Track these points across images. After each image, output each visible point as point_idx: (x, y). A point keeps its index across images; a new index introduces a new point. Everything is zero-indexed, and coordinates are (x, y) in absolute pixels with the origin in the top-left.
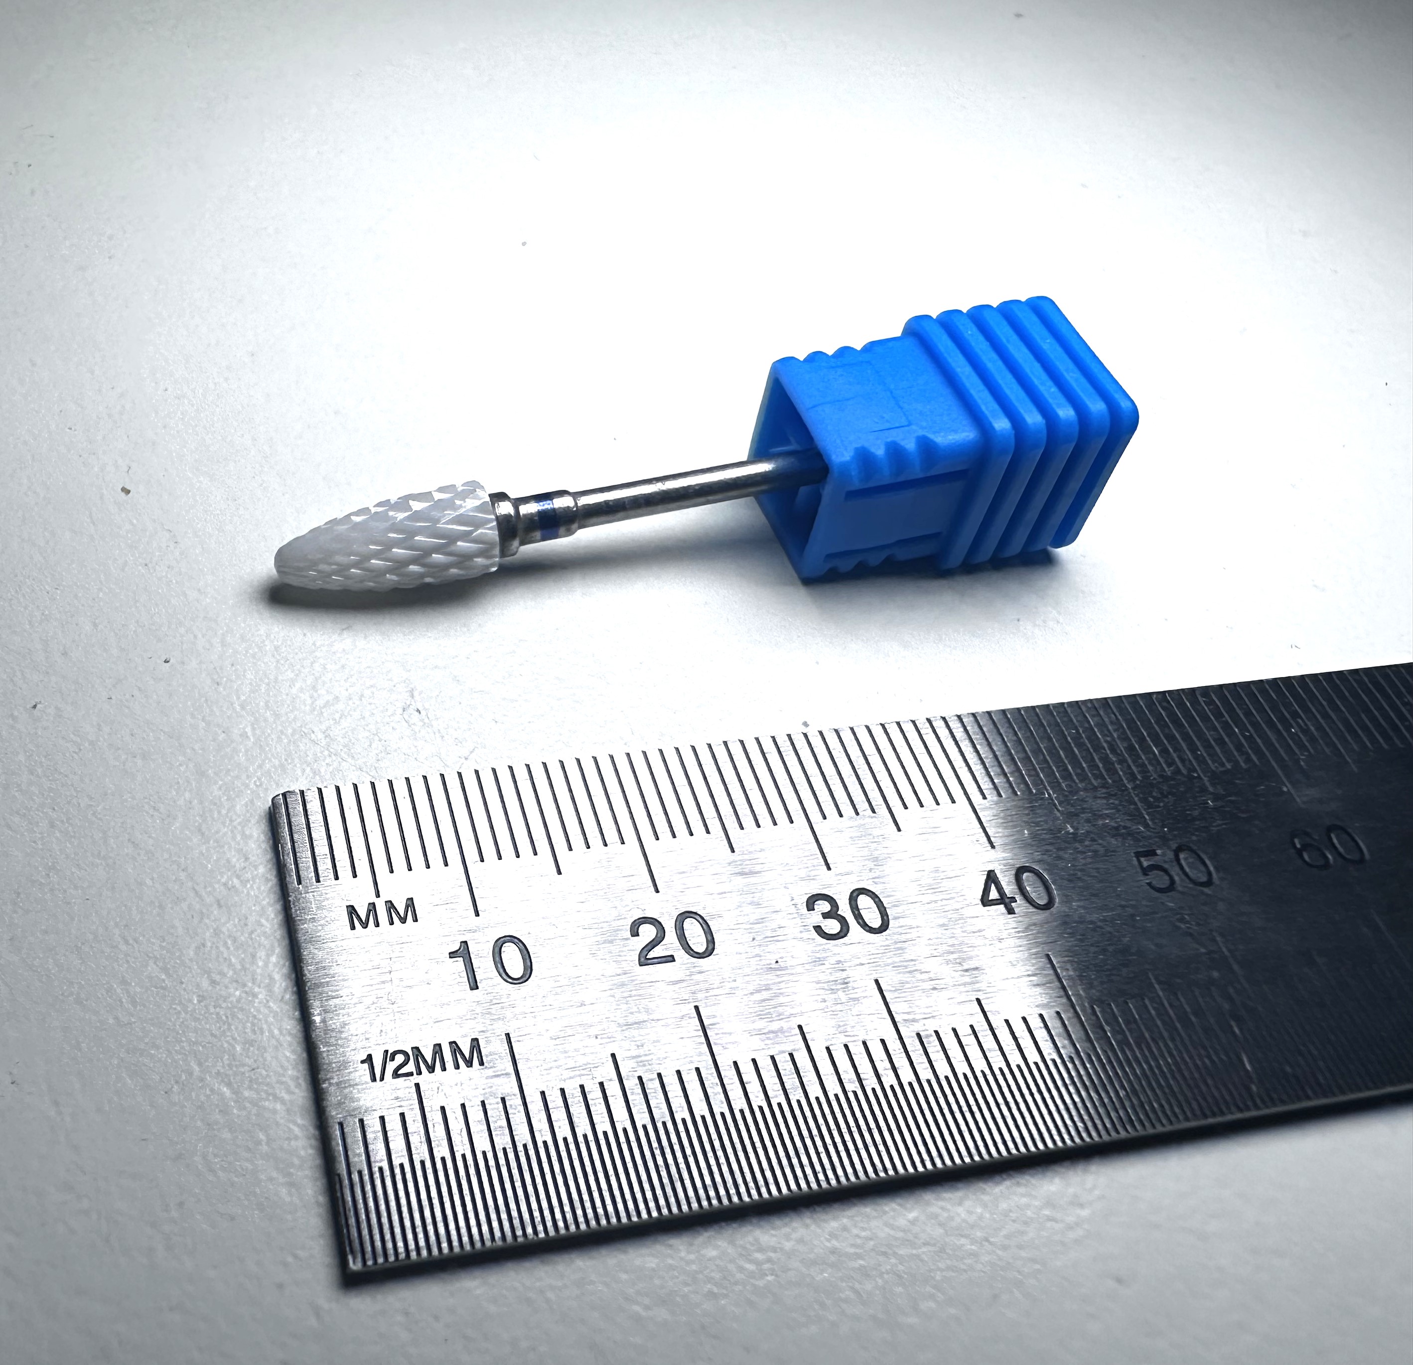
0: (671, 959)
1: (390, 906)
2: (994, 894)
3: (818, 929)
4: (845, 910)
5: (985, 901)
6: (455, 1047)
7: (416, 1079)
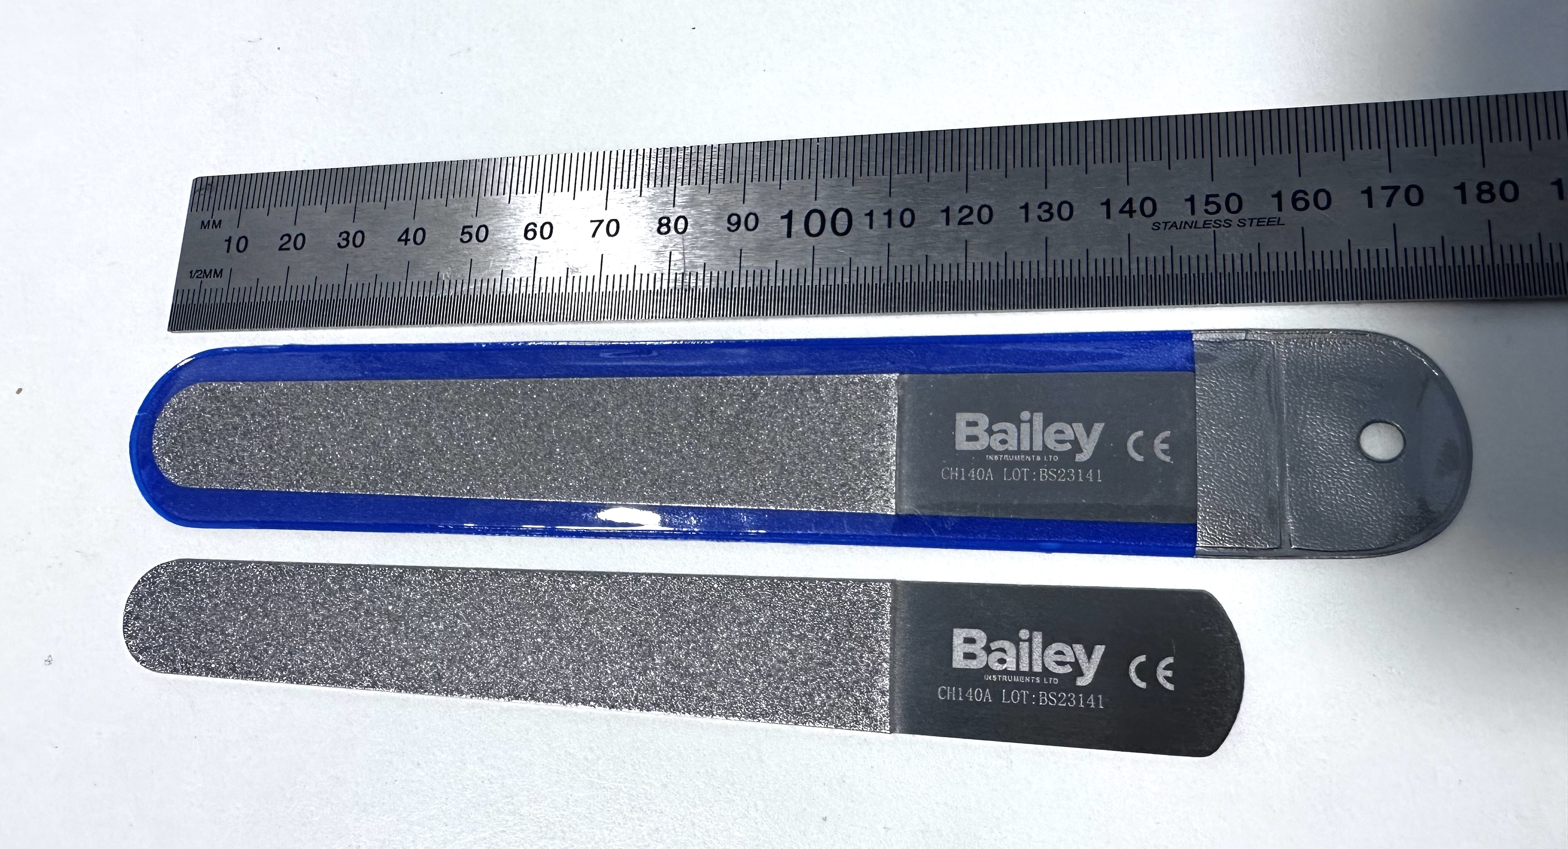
0: (288, 249)
1: (214, 221)
2: (404, 237)
4: (351, 238)
5: (400, 240)
6: (216, 270)
7: (201, 279)
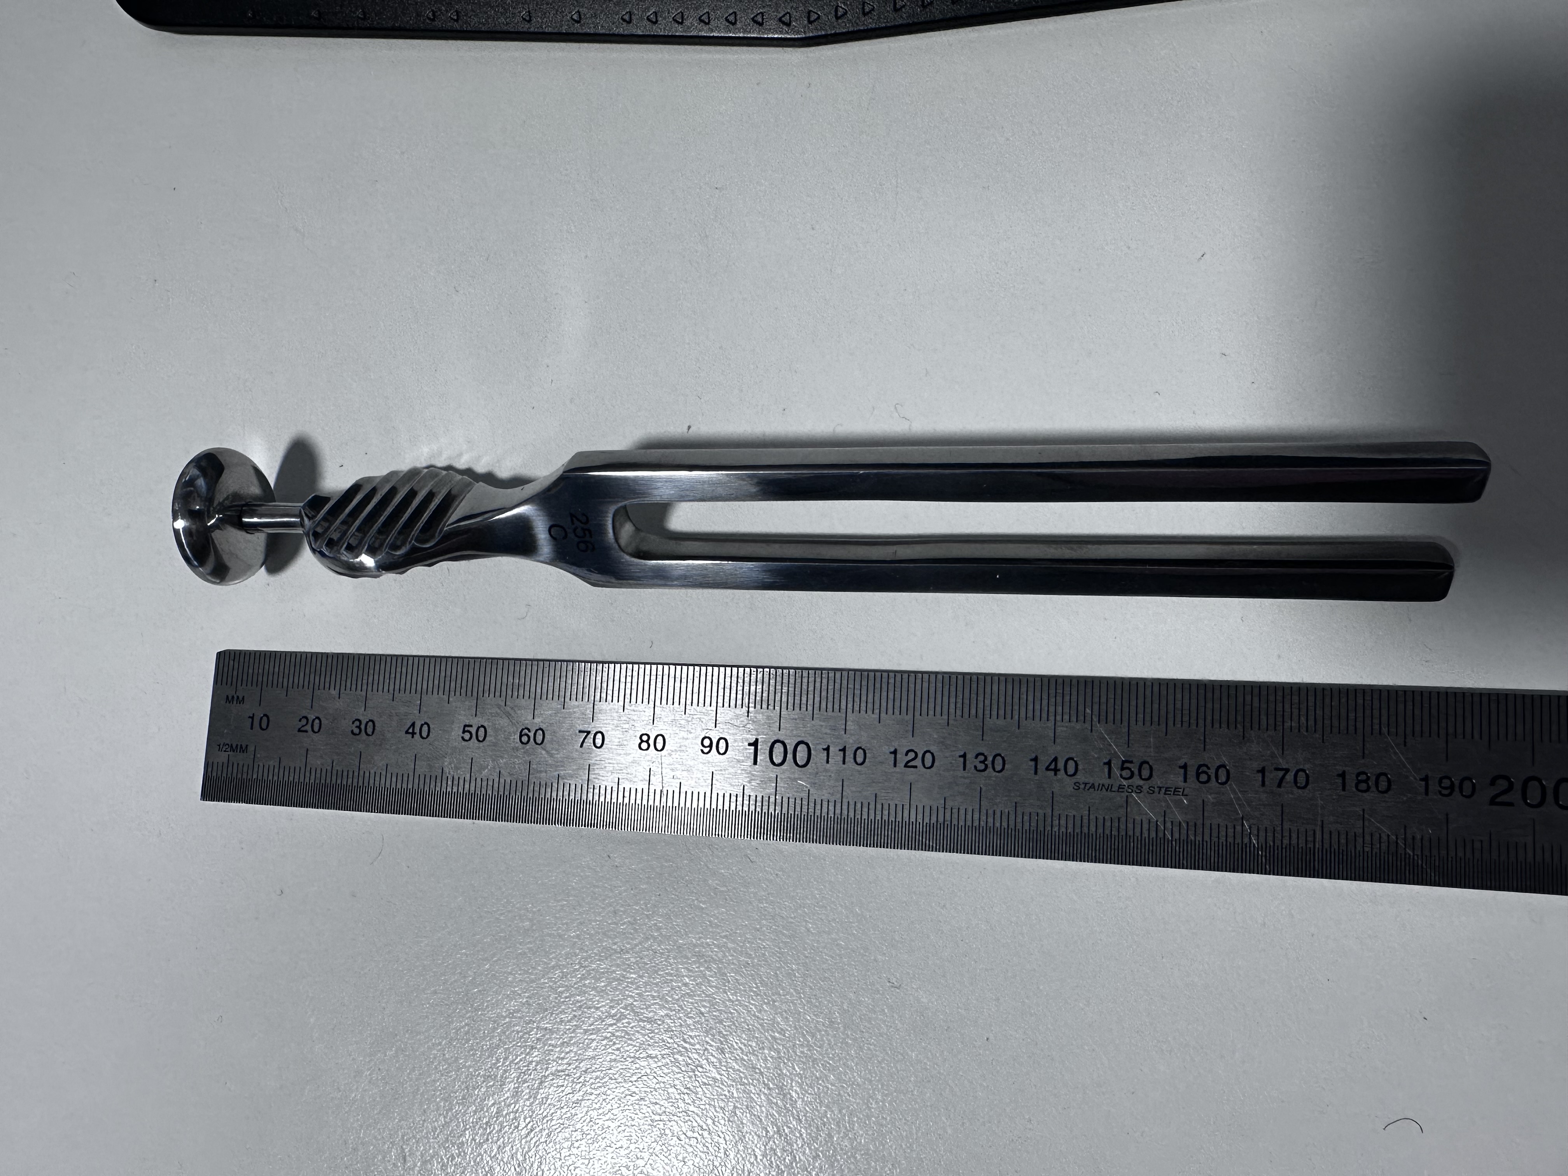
0: (306, 731)
1: (238, 697)
2: (411, 731)
3: (352, 732)
4: (363, 727)
5: (407, 732)
6: (241, 746)
7: (229, 753)
